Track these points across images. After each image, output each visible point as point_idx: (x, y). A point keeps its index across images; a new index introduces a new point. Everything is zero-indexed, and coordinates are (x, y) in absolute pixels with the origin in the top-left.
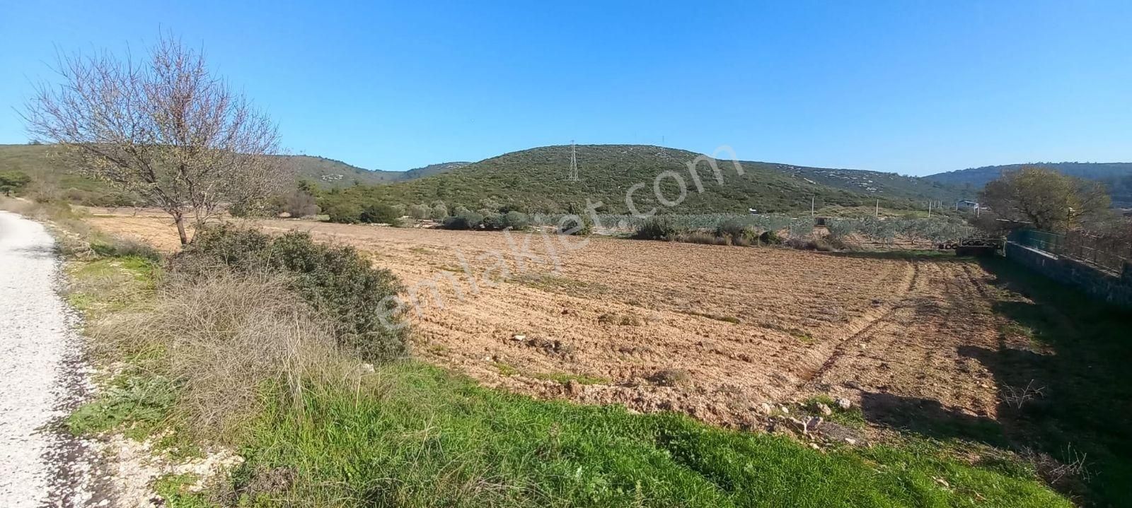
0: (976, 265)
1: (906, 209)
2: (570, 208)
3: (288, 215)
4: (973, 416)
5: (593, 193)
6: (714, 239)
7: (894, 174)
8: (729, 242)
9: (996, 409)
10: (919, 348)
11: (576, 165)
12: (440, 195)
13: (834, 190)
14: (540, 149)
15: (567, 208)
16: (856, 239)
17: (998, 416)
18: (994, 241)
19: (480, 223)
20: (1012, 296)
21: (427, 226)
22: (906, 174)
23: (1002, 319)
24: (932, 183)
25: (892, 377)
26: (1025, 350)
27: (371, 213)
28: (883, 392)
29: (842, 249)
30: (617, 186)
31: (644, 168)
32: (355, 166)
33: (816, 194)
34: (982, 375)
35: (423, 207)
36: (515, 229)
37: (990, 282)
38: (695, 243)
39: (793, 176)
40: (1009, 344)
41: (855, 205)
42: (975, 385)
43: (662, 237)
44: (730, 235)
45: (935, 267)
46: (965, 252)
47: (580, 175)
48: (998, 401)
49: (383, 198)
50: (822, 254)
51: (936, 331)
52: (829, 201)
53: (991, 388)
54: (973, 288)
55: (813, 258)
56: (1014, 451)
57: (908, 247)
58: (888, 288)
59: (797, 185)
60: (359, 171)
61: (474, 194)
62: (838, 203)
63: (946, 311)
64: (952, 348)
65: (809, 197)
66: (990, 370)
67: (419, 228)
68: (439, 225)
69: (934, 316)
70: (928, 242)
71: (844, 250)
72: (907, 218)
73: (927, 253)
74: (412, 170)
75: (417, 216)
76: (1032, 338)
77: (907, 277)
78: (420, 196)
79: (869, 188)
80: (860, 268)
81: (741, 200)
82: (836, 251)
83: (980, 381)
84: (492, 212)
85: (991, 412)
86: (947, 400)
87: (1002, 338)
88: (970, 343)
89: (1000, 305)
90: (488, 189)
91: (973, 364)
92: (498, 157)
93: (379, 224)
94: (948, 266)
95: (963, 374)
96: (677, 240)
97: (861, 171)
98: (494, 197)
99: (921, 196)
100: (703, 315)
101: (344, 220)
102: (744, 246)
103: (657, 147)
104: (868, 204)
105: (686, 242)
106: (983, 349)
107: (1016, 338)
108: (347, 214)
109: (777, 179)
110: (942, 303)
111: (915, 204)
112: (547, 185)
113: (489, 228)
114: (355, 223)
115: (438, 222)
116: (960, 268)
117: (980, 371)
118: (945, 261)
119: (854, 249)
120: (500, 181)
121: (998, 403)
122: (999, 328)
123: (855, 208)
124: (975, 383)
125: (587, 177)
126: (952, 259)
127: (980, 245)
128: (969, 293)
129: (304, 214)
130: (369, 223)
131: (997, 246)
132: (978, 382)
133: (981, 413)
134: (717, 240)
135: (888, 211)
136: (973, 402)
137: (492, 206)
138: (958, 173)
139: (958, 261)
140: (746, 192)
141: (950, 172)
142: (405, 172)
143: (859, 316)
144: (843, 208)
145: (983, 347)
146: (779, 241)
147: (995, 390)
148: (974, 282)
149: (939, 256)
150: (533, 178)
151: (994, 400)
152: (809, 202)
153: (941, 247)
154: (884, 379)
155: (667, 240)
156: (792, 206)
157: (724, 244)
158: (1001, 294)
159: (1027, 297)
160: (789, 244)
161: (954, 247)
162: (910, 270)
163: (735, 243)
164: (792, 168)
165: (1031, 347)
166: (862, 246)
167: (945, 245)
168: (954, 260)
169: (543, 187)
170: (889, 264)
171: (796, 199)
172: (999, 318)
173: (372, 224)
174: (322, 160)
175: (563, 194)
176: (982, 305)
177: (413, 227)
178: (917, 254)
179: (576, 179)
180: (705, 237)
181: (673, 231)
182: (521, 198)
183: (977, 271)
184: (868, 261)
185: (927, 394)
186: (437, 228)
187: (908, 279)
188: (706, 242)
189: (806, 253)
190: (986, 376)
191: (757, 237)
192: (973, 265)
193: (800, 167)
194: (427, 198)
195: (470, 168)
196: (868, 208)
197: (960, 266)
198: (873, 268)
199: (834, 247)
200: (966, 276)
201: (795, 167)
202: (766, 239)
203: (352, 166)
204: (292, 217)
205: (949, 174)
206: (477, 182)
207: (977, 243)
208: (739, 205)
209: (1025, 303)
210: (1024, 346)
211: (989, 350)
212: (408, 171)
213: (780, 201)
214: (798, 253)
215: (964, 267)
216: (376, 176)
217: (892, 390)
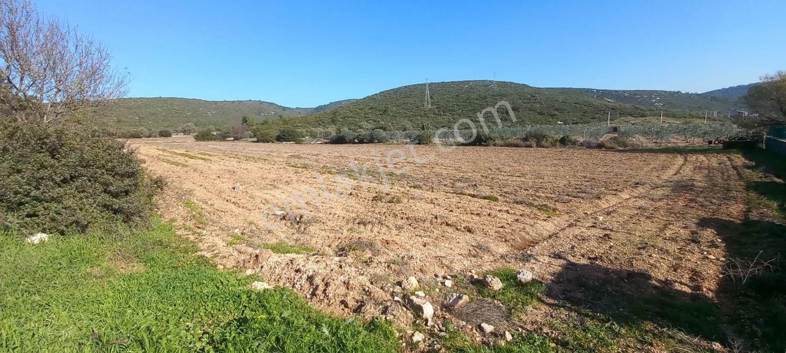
0: (739, 156)
1: (686, 117)
2: (423, 126)
3: (233, 139)
4: (685, 292)
5: (441, 116)
6: (522, 143)
7: (677, 92)
8: (534, 144)
9: (718, 284)
10: (658, 220)
11: (429, 97)
12: (333, 121)
13: (628, 106)
14: (406, 87)
15: (421, 127)
16: (640, 140)
17: (717, 292)
18: (756, 136)
19: (354, 139)
20: (766, 177)
21: (320, 142)
22: (687, 91)
23: (753, 195)
24: (709, 98)
25: (610, 247)
26: (768, 221)
27: (283, 135)
28: (592, 263)
29: (625, 147)
30: (459, 110)
31: (480, 96)
32: (282, 106)
33: (613, 109)
34: (713, 245)
35: (320, 130)
36: (379, 142)
37: (748, 167)
38: (508, 146)
39: (595, 96)
40: (754, 216)
41: (643, 116)
42: (701, 256)
43: (483, 143)
44: (535, 139)
45: (702, 157)
46: (730, 146)
47: (432, 104)
48: (722, 273)
49: (295, 125)
50: (609, 151)
51: (683, 206)
52: (623, 114)
53: (718, 259)
54: (732, 172)
55: (599, 154)
56: (722, 343)
57: (682, 144)
58: (656, 174)
59: (597, 103)
60: (284, 109)
61: (357, 120)
62: (630, 115)
63: (701, 190)
64: (693, 220)
65: (606, 111)
66: (724, 240)
67: (314, 144)
68: (327, 141)
69: (686, 193)
70: (700, 140)
71: (627, 148)
72: (686, 123)
73: (698, 148)
74: (320, 106)
75: (314, 136)
76: (776, 210)
77: (676, 166)
78: (320, 122)
79: (656, 104)
80: (637, 160)
81: (553, 116)
82: (621, 149)
83: (708, 252)
84: (365, 130)
85: (709, 288)
86: (661, 272)
87: (749, 210)
88: (714, 215)
89: (753, 184)
90: (367, 116)
91: (708, 234)
92: (376, 94)
93: (288, 143)
94: (713, 156)
95: (692, 244)
96: (495, 145)
97: (651, 91)
98: (370, 121)
99: (700, 108)
100: (469, 195)
101: (266, 140)
102: (546, 147)
103: (490, 81)
104: (655, 115)
105: (501, 146)
106: (726, 221)
107: (761, 211)
108: (267, 137)
109: (582, 99)
110: (700, 184)
111: (694, 113)
112: (409, 112)
113: (361, 142)
114: (273, 142)
115: (327, 139)
116: (725, 158)
117: (712, 241)
118: (712, 153)
119: (635, 147)
120: (376, 111)
121: (721, 276)
122: (747, 202)
123: (643, 119)
124: (702, 254)
125: (438, 104)
126: (718, 152)
127: (744, 140)
128: (728, 176)
129: (241, 138)
130: (282, 142)
131: (758, 140)
132: (705, 253)
133: (698, 288)
134: (525, 144)
135: (671, 120)
136: (693, 275)
137: (366, 127)
138: (731, 89)
139: (724, 153)
140: (556, 110)
141: (724, 88)
142: (315, 108)
143: (615, 194)
144: (633, 118)
145: (727, 219)
146: (574, 143)
147: (722, 261)
148: (735, 168)
149: (708, 149)
150: (399, 107)
151: (718, 273)
152: (606, 115)
153: (710, 142)
154: (600, 250)
155: (487, 146)
156: (592, 119)
157: (530, 146)
158: (756, 176)
159: (779, 177)
160: (582, 145)
161: (722, 142)
162: (680, 160)
163: (539, 145)
164: (595, 91)
165: (774, 217)
166: (644, 145)
167: (713, 141)
168: (721, 152)
169: (406, 113)
170: (663, 157)
171: (596, 114)
172: (750, 194)
173: (284, 143)
174: (261, 103)
175: (419, 117)
176: (737, 185)
177: (310, 143)
178: (689, 149)
179: (430, 106)
180: (515, 142)
181: (491, 139)
182: (389, 122)
183: (739, 160)
184: (645, 155)
185: (639, 265)
186: (326, 143)
187: (676, 167)
188: (517, 146)
189: (595, 152)
190: (717, 247)
191: (556, 141)
192: (736, 155)
193: (601, 90)
194: (324, 124)
195: (357, 103)
196: (654, 118)
197: (725, 156)
198: (647, 160)
199: (620, 146)
200: (728, 163)
201: (597, 90)
202: (563, 142)
203: (281, 106)
204: (235, 140)
205: (724, 91)
206: (360, 111)
207: (741, 138)
208: (551, 120)
209: (775, 182)
210: (767, 217)
211: (732, 221)
212: (317, 107)
213: (584, 116)
214: (588, 151)
215: (728, 157)
216: (296, 112)
217: (602, 260)
